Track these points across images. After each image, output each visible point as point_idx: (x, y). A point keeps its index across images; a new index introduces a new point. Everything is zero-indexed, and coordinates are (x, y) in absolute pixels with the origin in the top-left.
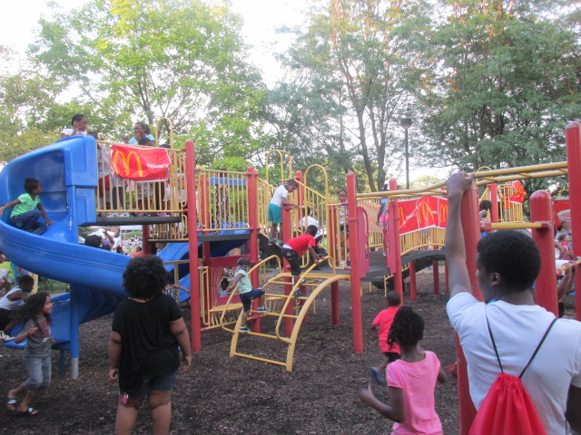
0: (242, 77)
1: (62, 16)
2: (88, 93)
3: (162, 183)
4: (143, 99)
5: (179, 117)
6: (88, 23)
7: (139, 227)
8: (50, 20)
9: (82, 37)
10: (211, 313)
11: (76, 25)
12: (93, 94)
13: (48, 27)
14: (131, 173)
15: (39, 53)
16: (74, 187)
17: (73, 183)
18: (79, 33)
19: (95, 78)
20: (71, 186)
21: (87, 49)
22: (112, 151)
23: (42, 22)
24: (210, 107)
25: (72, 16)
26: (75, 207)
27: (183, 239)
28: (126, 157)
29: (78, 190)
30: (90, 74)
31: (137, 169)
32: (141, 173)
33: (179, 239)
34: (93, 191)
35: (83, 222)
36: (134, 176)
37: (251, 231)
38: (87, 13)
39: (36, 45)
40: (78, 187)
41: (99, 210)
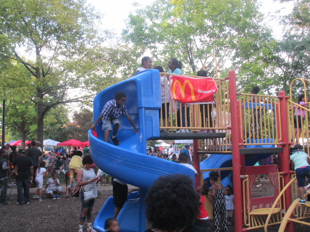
0: (256, 36)
1: (141, 10)
2: (156, 56)
3: (210, 105)
4: (190, 58)
5: (212, 68)
6: (156, 13)
7: (191, 141)
8: (135, 14)
9: (153, 22)
10: (251, 215)
11: (149, 15)
12: (159, 56)
13: (133, 19)
14: (186, 97)
15: (128, 34)
16: (143, 109)
17: (144, 105)
18: (151, 20)
19: (160, 47)
20: (142, 108)
21: (155, 29)
22: (172, 81)
23: (131, 16)
24: (234, 58)
25: (147, 10)
26: (144, 124)
27: (227, 151)
28: (182, 85)
29: (147, 111)
30: (157, 44)
31: (190, 94)
32: (193, 98)
33: (224, 152)
34: (158, 111)
35: (150, 136)
36: (188, 100)
37: (284, 145)
38: (155, 7)
39: (127, 29)
40: (147, 108)
41: (162, 127)
